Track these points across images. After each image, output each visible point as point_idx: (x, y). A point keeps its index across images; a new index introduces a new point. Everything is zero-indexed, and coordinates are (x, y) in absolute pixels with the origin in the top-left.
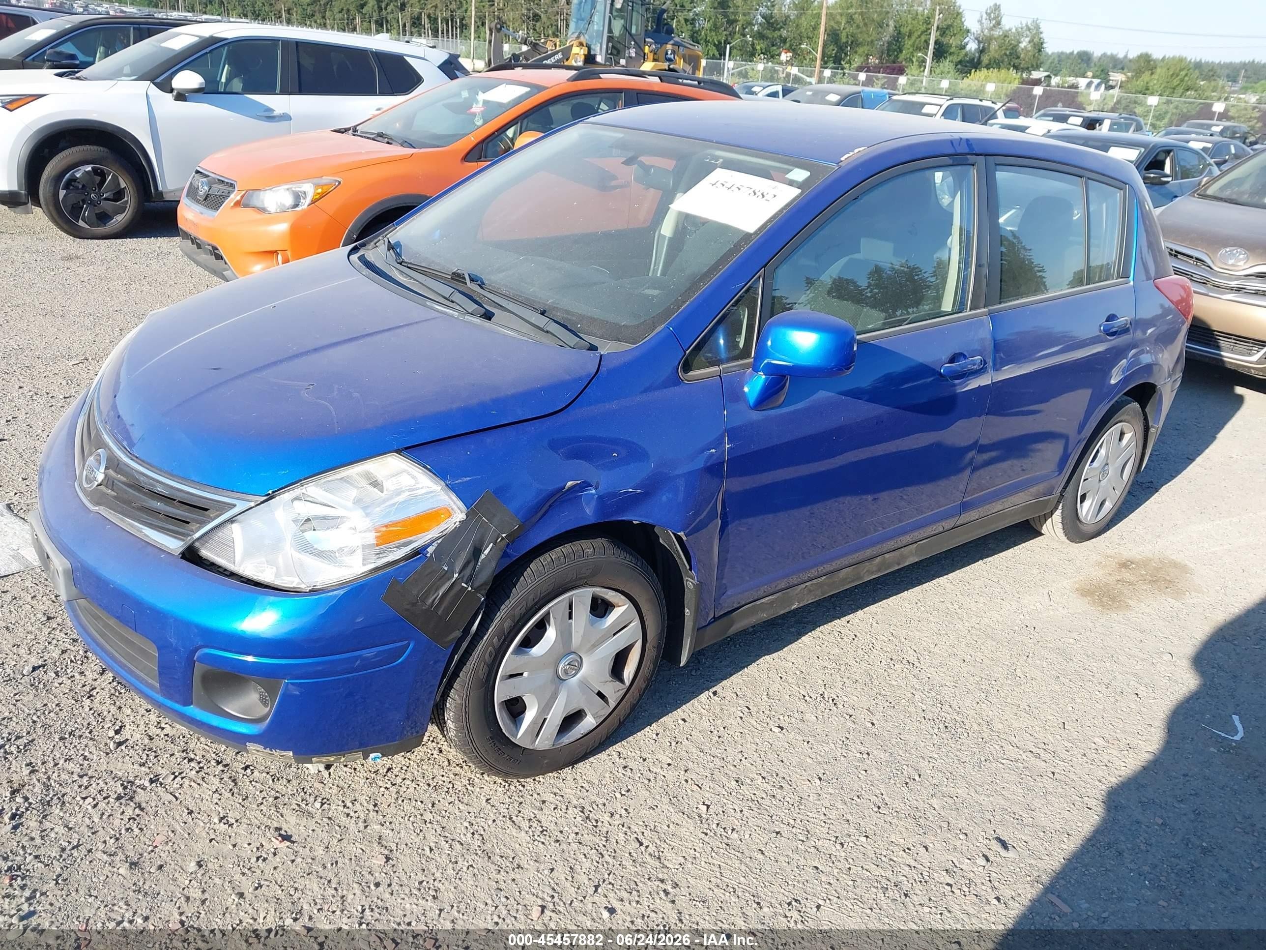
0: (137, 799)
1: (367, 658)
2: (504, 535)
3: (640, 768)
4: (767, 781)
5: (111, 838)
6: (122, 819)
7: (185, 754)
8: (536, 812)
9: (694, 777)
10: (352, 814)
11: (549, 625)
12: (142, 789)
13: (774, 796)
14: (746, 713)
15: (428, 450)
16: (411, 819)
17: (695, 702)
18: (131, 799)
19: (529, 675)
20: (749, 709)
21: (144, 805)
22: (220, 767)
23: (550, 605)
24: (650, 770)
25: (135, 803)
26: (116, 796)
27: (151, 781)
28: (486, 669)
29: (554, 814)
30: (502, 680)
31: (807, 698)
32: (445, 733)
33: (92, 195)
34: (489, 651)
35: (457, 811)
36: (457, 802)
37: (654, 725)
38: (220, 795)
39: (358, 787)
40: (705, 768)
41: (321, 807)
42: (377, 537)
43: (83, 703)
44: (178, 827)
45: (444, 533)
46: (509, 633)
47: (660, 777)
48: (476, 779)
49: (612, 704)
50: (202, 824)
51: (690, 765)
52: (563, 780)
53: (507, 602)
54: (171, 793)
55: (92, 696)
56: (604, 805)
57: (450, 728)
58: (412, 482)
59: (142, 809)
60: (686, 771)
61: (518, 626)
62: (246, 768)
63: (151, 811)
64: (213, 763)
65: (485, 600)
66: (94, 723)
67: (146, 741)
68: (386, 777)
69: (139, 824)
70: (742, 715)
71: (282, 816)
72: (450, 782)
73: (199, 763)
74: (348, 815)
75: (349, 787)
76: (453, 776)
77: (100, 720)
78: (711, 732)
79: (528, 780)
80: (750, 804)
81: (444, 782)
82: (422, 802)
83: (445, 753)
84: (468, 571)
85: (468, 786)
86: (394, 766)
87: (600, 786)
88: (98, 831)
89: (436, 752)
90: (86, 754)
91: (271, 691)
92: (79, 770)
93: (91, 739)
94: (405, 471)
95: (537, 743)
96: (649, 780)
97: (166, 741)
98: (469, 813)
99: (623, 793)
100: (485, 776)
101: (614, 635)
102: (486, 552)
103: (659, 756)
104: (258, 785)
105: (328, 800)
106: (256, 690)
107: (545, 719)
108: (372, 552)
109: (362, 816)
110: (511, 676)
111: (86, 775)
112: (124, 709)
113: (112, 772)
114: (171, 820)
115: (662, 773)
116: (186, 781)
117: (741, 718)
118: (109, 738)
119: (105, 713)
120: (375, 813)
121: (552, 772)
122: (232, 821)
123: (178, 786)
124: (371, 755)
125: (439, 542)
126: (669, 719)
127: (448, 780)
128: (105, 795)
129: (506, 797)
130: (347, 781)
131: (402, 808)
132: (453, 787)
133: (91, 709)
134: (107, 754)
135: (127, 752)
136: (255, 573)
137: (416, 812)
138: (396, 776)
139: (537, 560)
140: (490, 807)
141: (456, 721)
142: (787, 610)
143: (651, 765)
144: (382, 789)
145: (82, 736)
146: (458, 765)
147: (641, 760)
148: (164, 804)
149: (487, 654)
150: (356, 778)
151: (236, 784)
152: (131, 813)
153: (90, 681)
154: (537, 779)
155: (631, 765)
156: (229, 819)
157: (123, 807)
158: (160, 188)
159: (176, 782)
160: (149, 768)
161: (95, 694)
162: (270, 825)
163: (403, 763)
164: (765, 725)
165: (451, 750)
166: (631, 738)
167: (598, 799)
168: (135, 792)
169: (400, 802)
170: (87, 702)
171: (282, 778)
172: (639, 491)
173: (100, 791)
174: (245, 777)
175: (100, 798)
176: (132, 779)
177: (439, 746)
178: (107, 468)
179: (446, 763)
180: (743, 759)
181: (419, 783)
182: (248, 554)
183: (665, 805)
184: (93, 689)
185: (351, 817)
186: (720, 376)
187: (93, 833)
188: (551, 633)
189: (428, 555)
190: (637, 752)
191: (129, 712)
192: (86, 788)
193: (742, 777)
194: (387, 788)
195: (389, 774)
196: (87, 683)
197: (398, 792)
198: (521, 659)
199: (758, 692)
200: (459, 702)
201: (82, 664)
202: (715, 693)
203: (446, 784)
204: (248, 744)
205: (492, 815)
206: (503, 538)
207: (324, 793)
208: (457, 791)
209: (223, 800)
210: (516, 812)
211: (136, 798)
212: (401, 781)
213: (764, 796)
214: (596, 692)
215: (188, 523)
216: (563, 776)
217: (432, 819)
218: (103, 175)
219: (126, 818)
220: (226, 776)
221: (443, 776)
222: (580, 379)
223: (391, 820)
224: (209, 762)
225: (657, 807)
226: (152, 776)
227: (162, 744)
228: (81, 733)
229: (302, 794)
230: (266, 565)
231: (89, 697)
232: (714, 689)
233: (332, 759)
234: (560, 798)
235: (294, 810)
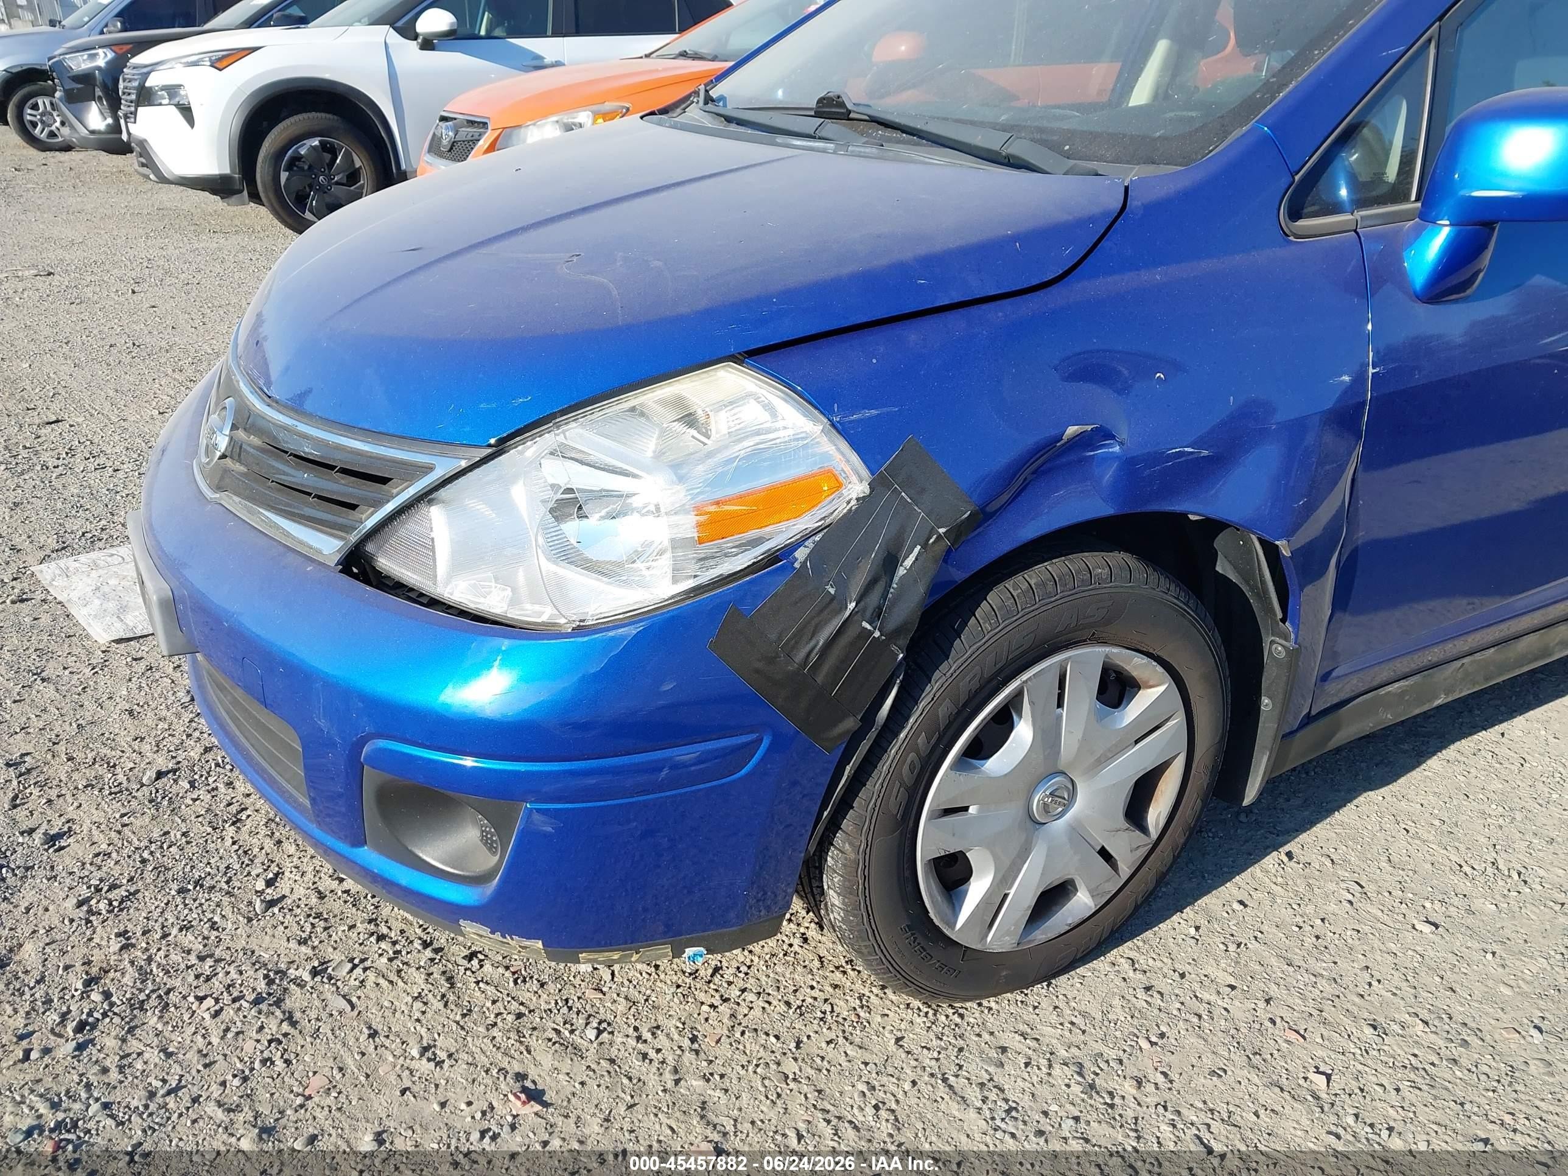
0: (288, 1004)
1: (685, 765)
2: (942, 531)
3: (1177, 991)
4: (1434, 1029)
5: (235, 1076)
6: (258, 1041)
7: (372, 927)
8: (992, 1069)
9: (1287, 1015)
10: (652, 1054)
11: (1020, 716)
12: (298, 985)
13: (1454, 1060)
14: (1358, 895)
15: (796, 356)
16: (759, 1070)
17: (1255, 870)
18: (278, 1003)
19: (980, 811)
20: (1362, 887)
21: (297, 1015)
22: (428, 953)
23: (1025, 676)
24: (1196, 997)
25: (284, 1012)
26: (253, 997)
27: (314, 972)
28: (903, 795)
29: (1026, 1076)
30: (932, 816)
31: (1466, 869)
32: (822, 912)
33: (321, 177)
34: (909, 761)
35: (842, 1059)
36: (841, 1040)
37: (1188, 910)
38: (425, 1004)
39: (662, 1002)
40: (1304, 998)
41: (597, 1038)
42: (699, 525)
43: (224, 833)
44: (350, 1062)
45: (828, 521)
46: (948, 727)
47: (1217, 1012)
48: (873, 997)
49: (1125, 871)
50: (391, 1059)
51: (1274, 990)
52: (1035, 1008)
53: (944, 666)
54: (344, 997)
55: (239, 820)
56: (1121, 1062)
57: (833, 905)
58: (765, 416)
59: (294, 1024)
60: (1268, 1001)
61: (965, 714)
62: (470, 957)
63: (309, 1028)
64: (417, 944)
65: (903, 658)
66: (237, 866)
67: (314, 900)
68: (712, 985)
69: (285, 1050)
70: (1350, 897)
71: (529, 1052)
72: (826, 1000)
73: (394, 943)
74: (645, 1056)
75: (646, 1000)
76: (831, 990)
77: (247, 862)
78: (1300, 928)
79: (968, 1004)
80: (1412, 1076)
81: (815, 999)
82: (777, 1037)
83: (813, 944)
84: (873, 599)
85: (859, 1010)
86: (725, 964)
87: (1106, 1023)
88: (215, 1062)
89: (797, 942)
90: (216, 919)
91: (500, 824)
92: (201, 947)
93: (228, 893)
94: (749, 395)
95: (989, 939)
96: (1200, 1017)
97: (345, 902)
98: (866, 1064)
99: (1154, 1039)
100: (889, 991)
101: (1137, 742)
102: (908, 562)
103: (1209, 970)
104: (490, 989)
105: (609, 1024)
106: (475, 822)
107: (1006, 896)
108: (691, 554)
109: (670, 1060)
110: (948, 812)
111: (211, 956)
112: (285, 845)
113: (253, 952)
114: (339, 1046)
115: (1220, 1002)
116: (371, 976)
117: (1351, 902)
118: (257, 892)
119: (256, 850)
120: (693, 1056)
121: (1012, 992)
122: (442, 1055)
123: (357, 983)
124: (687, 950)
125: (817, 538)
126: (1214, 900)
127: (821, 996)
128: (236, 994)
129: (932, 1035)
130: (643, 990)
131: (741, 1047)
132: (832, 1011)
133: (234, 843)
134: (250, 920)
135: (281, 918)
136: (470, 597)
137: (769, 1057)
138: (730, 983)
139: (1001, 587)
140: (904, 1055)
141: (846, 892)
142: (1426, 708)
143: (1196, 986)
144: (705, 1008)
145: (214, 887)
146: (837, 968)
147: (1176, 976)
148: (332, 1015)
149: (906, 768)
150: (658, 984)
151: (453, 986)
152: (274, 1029)
153: (240, 798)
154: (985, 1003)
155: (1160, 984)
156: (438, 1052)
157: (263, 1018)
158: (403, 167)
159: (354, 977)
160: (314, 948)
161: (244, 818)
162: (508, 1068)
163: (741, 959)
164: (1401, 917)
165: (824, 939)
166: (1149, 934)
167: (1106, 1049)
168: (285, 990)
169: (738, 1035)
170: (230, 831)
171: (531, 978)
172: (1205, 453)
173: (229, 986)
174: (468, 973)
175: (226, 998)
176: (283, 966)
177: (802, 930)
178: (234, 427)
179: (817, 963)
180: (1375, 983)
181: (770, 999)
182: (459, 566)
183: (1239, 1071)
184: (243, 810)
185: (651, 1061)
186: (1355, 231)
187: (206, 1066)
188: (1023, 732)
189: (797, 565)
190: (1165, 960)
191: (292, 849)
192: (208, 979)
193: (1381, 1019)
194: (712, 1006)
195: (717, 979)
196: (234, 801)
197: (733, 1016)
198: (966, 779)
199: (1369, 856)
200: (852, 856)
201: (231, 770)
202: (1289, 855)
203: (819, 1004)
204: (461, 922)
205: (908, 1071)
206: (939, 537)
207: (602, 1010)
208: (841, 1020)
209: (429, 1015)
210: (955, 1069)
211: (287, 1001)
212: (739, 993)
213: (1434, 1059)
214: (1098, 848)
215: (353, 507)
216: (1032, 999)
217: (798, 1072)
218: (333, 152)
219: (265, 1038)
220: (436, 970)
221: (812, 988)
222: (1092, 219)
223: (722, 1070)
224: (412, 942)
225: (1225, 1071)
226: (316, 964)
227: (337, 906)
228: (213, 883)
229: (565, 1010)
230: (493, 584)
231: (234, 823)
232: (1287, 848)
233: (616, 957)
234: (1033, 1044)
235: (550, 1040)
